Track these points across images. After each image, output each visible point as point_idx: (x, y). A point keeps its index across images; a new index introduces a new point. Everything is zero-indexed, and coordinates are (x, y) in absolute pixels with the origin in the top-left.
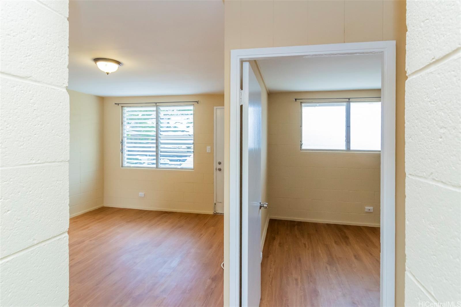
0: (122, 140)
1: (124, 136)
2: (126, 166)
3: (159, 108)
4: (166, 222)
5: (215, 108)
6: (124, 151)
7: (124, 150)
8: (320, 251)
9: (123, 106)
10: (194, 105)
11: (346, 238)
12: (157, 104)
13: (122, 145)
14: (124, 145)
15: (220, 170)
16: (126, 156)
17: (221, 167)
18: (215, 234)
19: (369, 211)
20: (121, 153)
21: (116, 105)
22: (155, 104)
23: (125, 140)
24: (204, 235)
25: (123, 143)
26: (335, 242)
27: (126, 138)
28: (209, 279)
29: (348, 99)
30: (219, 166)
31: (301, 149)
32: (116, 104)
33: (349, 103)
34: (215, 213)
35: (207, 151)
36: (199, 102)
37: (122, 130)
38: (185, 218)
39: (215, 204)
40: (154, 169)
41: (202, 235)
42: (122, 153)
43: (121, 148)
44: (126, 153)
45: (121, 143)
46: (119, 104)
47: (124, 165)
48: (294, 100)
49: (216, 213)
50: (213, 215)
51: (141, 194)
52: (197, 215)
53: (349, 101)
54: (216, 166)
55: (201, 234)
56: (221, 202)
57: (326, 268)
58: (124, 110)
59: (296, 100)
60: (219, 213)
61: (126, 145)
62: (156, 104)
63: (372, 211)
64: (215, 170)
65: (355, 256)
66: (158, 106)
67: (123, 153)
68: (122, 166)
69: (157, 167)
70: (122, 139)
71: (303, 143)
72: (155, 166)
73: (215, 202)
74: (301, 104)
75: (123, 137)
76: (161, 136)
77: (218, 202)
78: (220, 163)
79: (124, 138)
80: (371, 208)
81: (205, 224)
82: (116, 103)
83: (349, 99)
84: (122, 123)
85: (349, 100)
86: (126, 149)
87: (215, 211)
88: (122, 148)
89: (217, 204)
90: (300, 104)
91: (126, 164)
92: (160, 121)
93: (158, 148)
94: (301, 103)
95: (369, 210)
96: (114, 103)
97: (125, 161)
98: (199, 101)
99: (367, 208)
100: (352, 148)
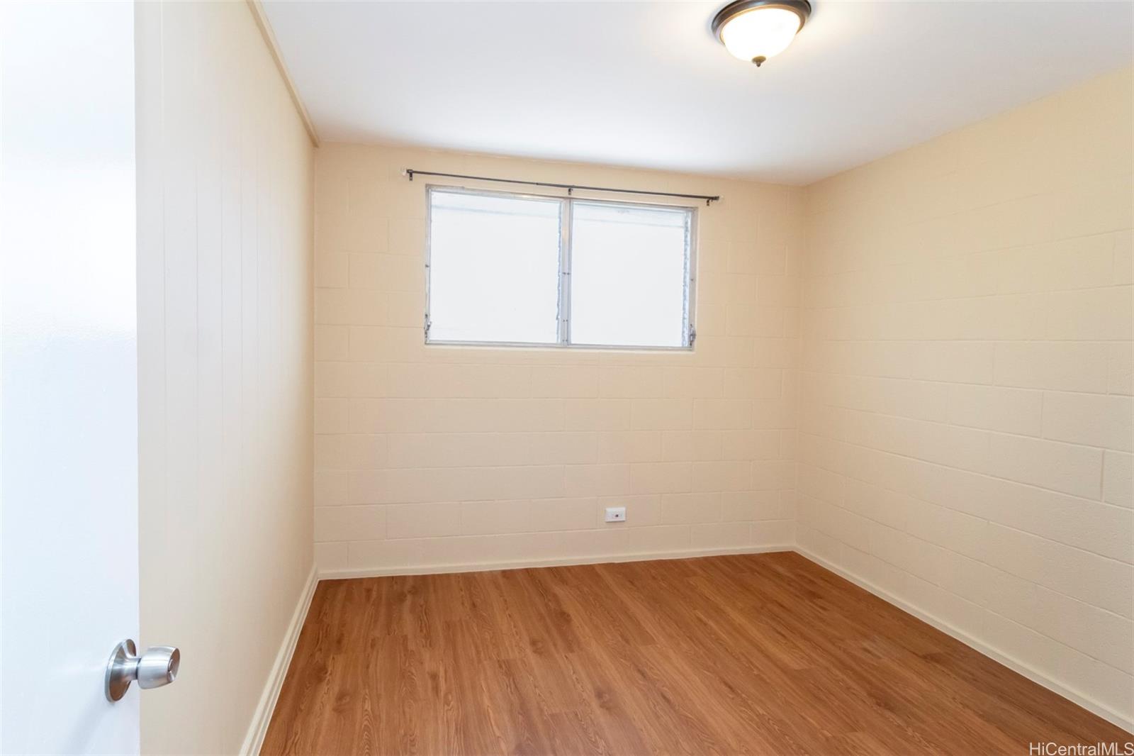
19: (617, 519)
29: (566, 190)
31: (426, 341)
33: (570, 202)
48: (405, 173)
53: (568, 197)
59: (411, 173)
63: (622, 518)
71: (431, 320)
74: (427, 191)
80: (621, 510)
83: (570, 188)
85: (570, 192)
90: (424, 189)
94: (429, 187)
95: (617, 516)
99: (612, 511)
100: (574, 339)
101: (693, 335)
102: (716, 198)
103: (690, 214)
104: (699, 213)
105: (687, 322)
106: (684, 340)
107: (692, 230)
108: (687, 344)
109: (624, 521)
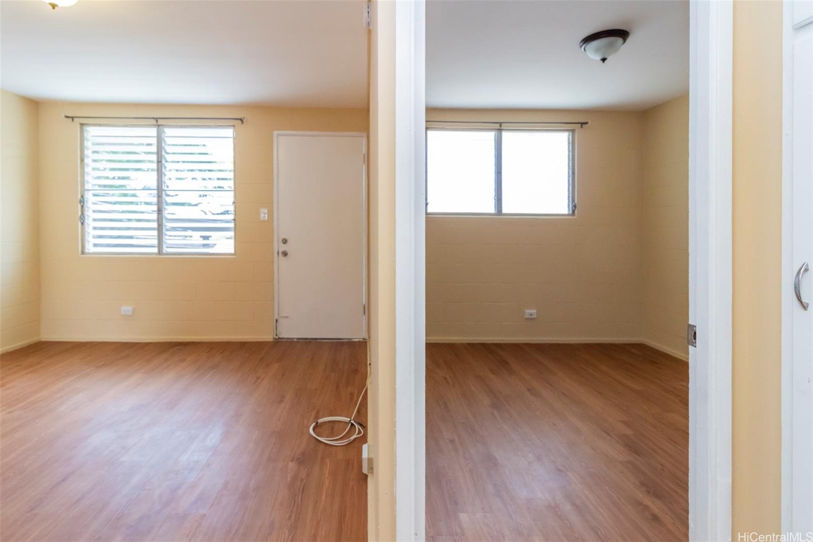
0: (82, 197)
1: (86, 187)
2: (90, 251)
3: (163, 131)
4: (182, 361)
5: (275, 133)
6: (86, 221)
7: (86, 217)
8: (473, 388)
9: (83, 122)
10: (234, 126)
11: (504, 364)
12: (159, 120)
13: (82, 207)
14: (87, 207)
15: (285, 254)
16: (90, 232)
17: (286, 250)
18: (283, 375)
19: (531, 317)
20: (80, 224)
21: (68, 119)
22: (154, 122)
23: (89, 196)
24: (262, 380)
25: (85, 203)
26: (492, 371)
27: (90, 193)
28: (292, 461)
29: (498, 125)
30: (283, 248)
32: (67, 117)
33: (501, 132)
34: (277, 337)
35: (262, 219)
36: (244, 121)
37: (83, 174)
38: (220, 352)
39: (277, 321)
40: (154, 256)
41: (260, 380)
42: (82, 224)
43: (80, 213)
44: (90, 223)
45: (81, 202)
46: (75, 119)
47: (86, 251)
49: (279, 338)
50: (273, 341)
51: (127, 309)
52: (243, 345)
53: (499, 129)
54: (278, 247)
55: (258, 378)
56: (287, 317)
57: (493, 414)
58: (85, 134)
60: (283, 338)
61: (90, 206)
62: (157, 121)
64: (277, 254)
65: (529, 390)
66: (161, 127)
67: (86, 224)
68: (83, 252)
69: (160, 252)
70: (81, 193)
72: (155, 250)
73: (276, 317)
75: (83, 190)
76: (166, 189)
77: (282, 317)
78: (285, 241)
79: (86, 192)
80: (534, 311)
81: (261, 359)
82: (67, 115)
83: (501, 124)
84: (82, 160)
85: (501, 126)
86: (90, 215)
87: (276, 335)
88: (83, 214)
89: (281, 321)
91: (90, 248)
92: (165, 159)
93: (161, 214)
95: (531, 315)
96: (63, 116)
97: (89, 242)
98: (244, 118)
99: (528, 311)
100: (504, 211)
101: (575, 206)
102: (586, 123)
103: (571, 133)
104: (576, 132)
105: (571, 199)
106: (569, 210)
107: (572, 144)
108: (571, 212)
109: (535, 318)
